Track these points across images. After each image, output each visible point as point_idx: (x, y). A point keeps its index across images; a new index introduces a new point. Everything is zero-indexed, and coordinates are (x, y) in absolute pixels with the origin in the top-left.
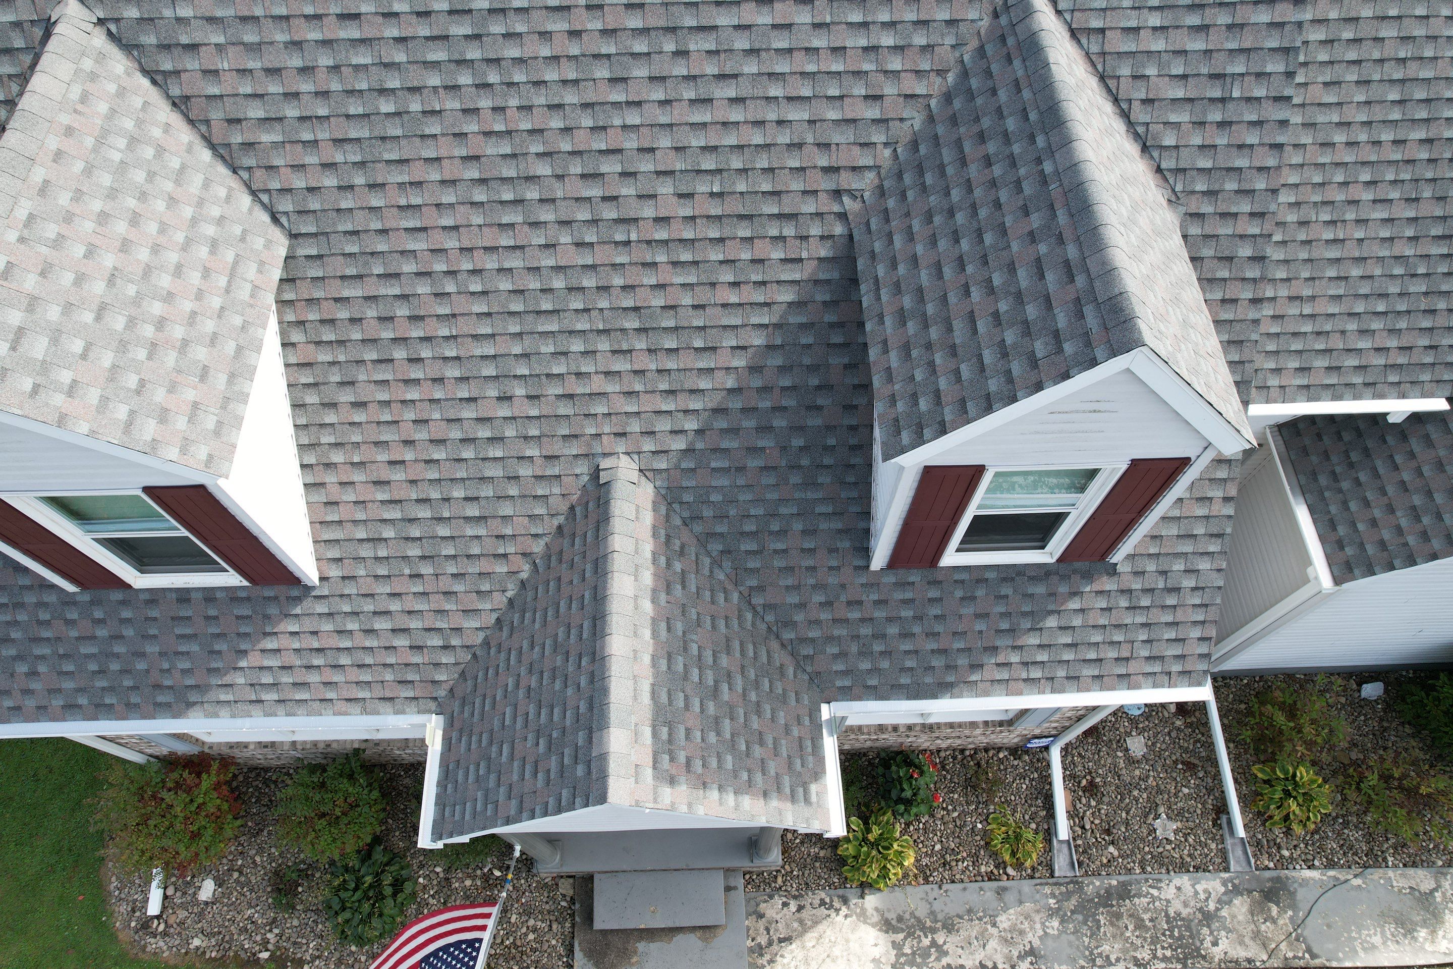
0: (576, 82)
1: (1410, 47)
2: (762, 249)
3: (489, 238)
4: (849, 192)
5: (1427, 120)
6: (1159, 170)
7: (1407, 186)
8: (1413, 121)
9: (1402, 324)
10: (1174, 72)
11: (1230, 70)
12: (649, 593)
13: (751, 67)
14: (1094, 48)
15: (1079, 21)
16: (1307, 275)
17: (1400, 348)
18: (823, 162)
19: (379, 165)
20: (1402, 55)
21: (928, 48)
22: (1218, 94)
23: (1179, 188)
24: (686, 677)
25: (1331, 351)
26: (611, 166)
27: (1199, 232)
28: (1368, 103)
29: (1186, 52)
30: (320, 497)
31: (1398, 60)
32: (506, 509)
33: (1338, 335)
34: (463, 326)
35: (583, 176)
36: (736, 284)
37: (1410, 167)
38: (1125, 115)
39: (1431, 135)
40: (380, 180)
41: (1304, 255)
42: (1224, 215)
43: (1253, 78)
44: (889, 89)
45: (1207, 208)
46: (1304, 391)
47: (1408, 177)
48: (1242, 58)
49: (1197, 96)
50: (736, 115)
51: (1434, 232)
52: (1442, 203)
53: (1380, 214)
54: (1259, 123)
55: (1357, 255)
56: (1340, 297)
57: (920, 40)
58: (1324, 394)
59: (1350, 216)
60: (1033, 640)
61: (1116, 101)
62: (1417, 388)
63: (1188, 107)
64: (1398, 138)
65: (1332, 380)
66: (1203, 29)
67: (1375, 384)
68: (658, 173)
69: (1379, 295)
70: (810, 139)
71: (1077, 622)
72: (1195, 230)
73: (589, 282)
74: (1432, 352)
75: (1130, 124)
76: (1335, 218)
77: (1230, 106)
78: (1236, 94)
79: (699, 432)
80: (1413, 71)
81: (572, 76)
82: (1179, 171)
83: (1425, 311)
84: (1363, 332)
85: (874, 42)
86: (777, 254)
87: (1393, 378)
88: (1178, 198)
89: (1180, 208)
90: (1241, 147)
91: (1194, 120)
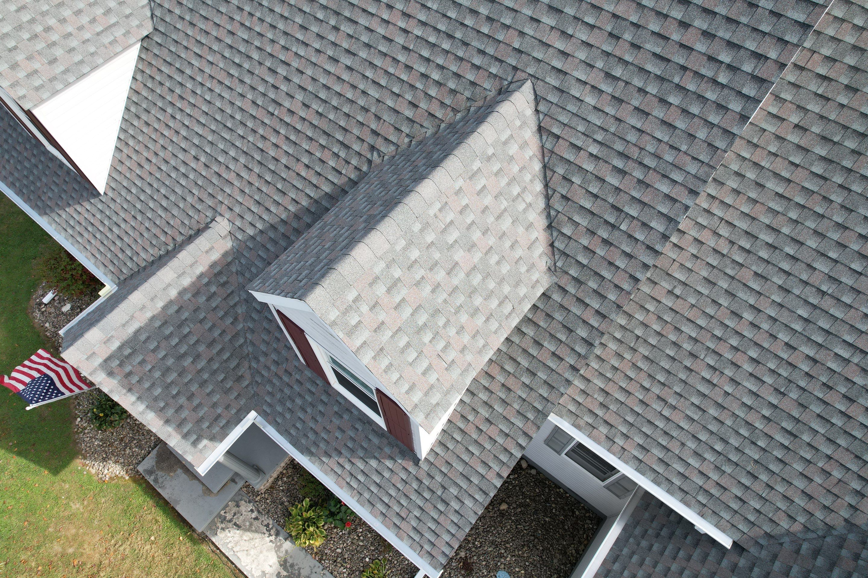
0: (286, 18)
1: (834, 287)
2: (326, 156)
3: (221, 77)
4: (378, 150)
5: (820, 345)
6: (552, 245)
7: (781, 381)
8: (809, 339)
9: (728, 469)
10: (590, 189)
11: (626, 209)
12: (181, 288)
13: (363, 54)
14: (548, 146)
15: (547, 123)
16: (678, 390)
17: (718, 484)
18: (373, 126)
19: (197, 15)
20: (824, 288)
21: (453, 92)
22: (612, 220)
23: (559, 264)
24: (168, 338)
25: (668, 450)
26: (282, 71)
27: (559, 300)
28: (781, 305)
29: (604, 181)
30: (118, 156)
31: (819, 290)
32: (175, 212)
33: (679, 443)
34: (196, 113)
35: (269, 69)
36: (307, 166)
37: (790, 369)
38: (548, 198)
39: (817, 357)
40: (194, 22)
41: (683, 376)
42: (579, 300)
43: (640, 224)
44: (423, 105)
45: (571, 289)
46: (637, 462)
47: (785, 374)
48: (638, 207)
49: (598, 213)
50: (345, 76)
51: (784, 424)
52: (801, 409)
53: (751, 385)
54: (629, 256)
55: (720, 401)
56: (693, 420)
57: (452, 85)
58: (649, 473)
59: (729, 372)
60: (360, 465)
61: (546, 186)
62: (716, 519)
63: (589, 217)
64: (791, 343)
65: (660, 469)
66: (622, 172)
67: (687, 493)
68: (300, 86)
69: (721, 438)
70: (373, 110)
71: (387, 474)
72: (557, 297)
73: (250, 124)
74: (740, 503)
75: (548, 206)
76: (716, 367)
77: (616, 233)
78: (623, 227)
79: (261, 232)
80: (827, 304)
81: (286, 14)
82: (563, 253)
83: (748, 472)
84: (696, 454)
85: (428, 73)
86: (332, 163)
87: (702, 498)
88: (556, 271)
89: (554, 278)
90: (611, 264)
91: (589, 227)
